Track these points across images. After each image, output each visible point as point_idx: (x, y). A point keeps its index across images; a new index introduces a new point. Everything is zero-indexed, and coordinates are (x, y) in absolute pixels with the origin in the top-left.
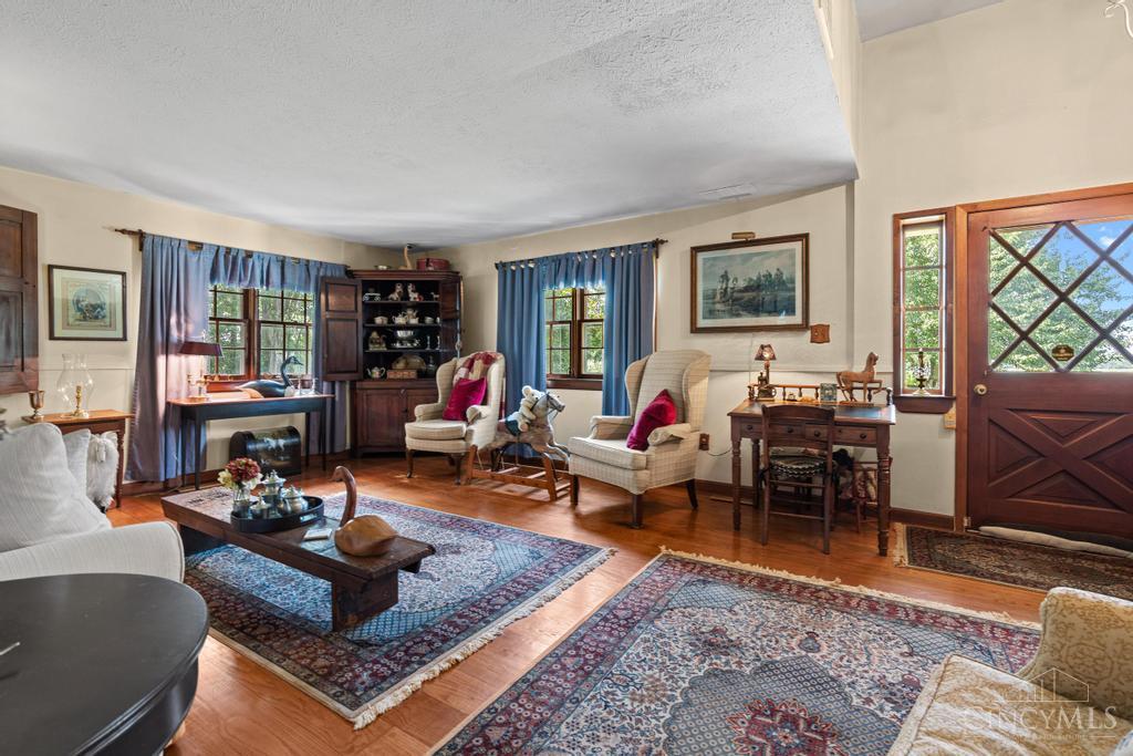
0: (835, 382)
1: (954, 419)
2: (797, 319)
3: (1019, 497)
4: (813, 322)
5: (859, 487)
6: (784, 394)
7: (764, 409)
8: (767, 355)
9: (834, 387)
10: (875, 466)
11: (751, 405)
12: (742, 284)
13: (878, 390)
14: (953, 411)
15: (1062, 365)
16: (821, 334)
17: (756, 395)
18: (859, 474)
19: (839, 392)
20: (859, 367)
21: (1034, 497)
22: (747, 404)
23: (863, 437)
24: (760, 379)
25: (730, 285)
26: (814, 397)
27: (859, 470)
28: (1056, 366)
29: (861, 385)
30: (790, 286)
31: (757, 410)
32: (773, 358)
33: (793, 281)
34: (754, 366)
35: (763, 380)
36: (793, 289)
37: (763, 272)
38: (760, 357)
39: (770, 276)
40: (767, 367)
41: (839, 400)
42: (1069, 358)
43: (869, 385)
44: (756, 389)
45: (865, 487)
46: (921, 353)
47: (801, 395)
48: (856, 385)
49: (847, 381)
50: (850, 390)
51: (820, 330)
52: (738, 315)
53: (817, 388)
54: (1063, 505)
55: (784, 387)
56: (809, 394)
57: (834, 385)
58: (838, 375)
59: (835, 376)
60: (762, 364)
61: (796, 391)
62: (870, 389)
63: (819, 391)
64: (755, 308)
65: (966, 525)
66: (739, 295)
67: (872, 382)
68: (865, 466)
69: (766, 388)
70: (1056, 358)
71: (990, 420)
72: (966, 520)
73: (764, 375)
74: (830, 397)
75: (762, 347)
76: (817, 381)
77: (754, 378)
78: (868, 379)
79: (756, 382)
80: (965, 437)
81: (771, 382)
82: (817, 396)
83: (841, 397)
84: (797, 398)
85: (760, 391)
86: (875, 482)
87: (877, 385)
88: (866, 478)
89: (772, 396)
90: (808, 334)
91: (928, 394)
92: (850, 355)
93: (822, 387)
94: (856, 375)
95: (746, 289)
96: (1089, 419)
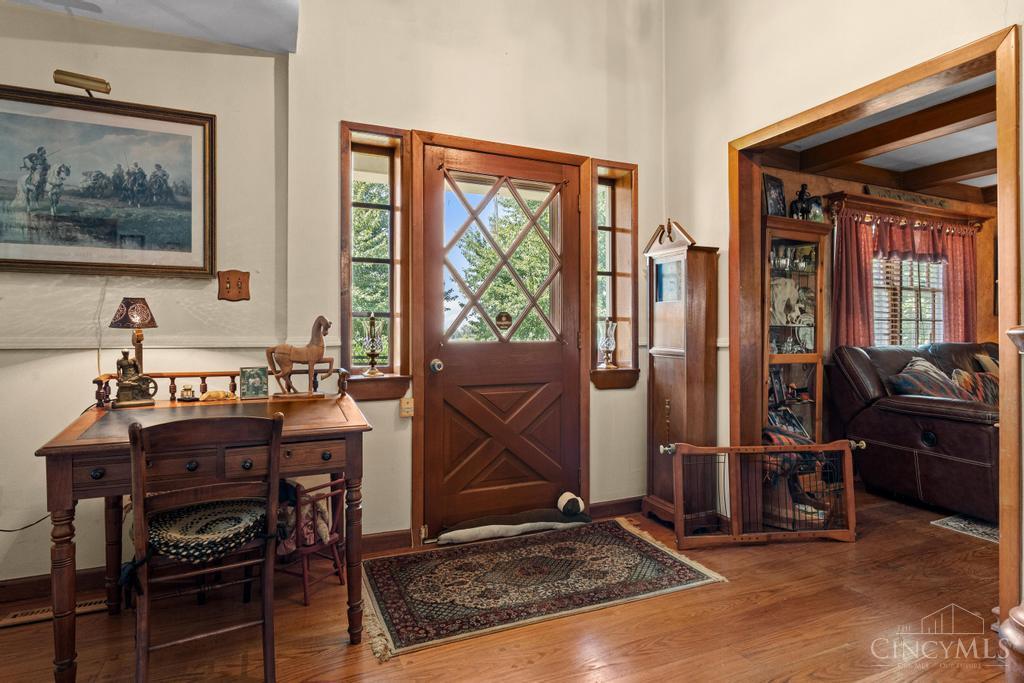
0: (265, 364)
1: (411, 405)
2: (195, 258)
3: (471, 488)
4: (222, 266)
5: (305, 529)
6: (173, 390)
7: (135, 432)
8: (136, 319)
9: (264, 372)
10: (327, 491)
11: (103, 420)
12: (78, 181)
13: (328, 372)
14: (409, 394)
15: (505, 334)
16: (235, 287)
17: (113, 396)
18: (306, 510)
19: (272, 379)
20: (300, 340)
21: (485, 484)
22: (93, 415)
23: (326, 457)
24: (120, 365)
25: (52, 177)
26: (228, 390)
27: (306, 503)
28: (498, 334)
29: (305, 367)
30: (181, 199)
31: (118, 434)
32: (152, 323)
33: (187, 193)
34: (106, 340)
35: (128, 366)
36: (188, 207)
37: (128, 166)
38: (122, 322)
39: (144, 176)
40: (138, 342)
41: (271, 393)
42: (509, 326)
43: (317, 367)
44: (113, 385)
45: (315, 528)
46: (372, 319)
47: (204, 389)
48: (296, 367)
49: (281, 361)
50: (287, 377)
51: (233, 280)
52: (71, 240)
53: (233, 377)
54: (506, 487)
55: (173, 378)
56: (219, 387)
57: (264, 370)
58: (270, 352)
59: (264, 354)
60: (127, 335)
61: (196, 383)
62: (316, 373)
63: (237, 380)
64: (108, 231)
65: (423, 536)
66: (74, 202)
67: (320, 361)
68: (312, 494)
69: (134, 382)
70: (499, 326)
71: (445, 401)
72: (423, 531)
73: (132, 356)
74: (257, 390)
75: (128, 303)
76: (234, 364)
77: (109, 363)
78: (313, 357)
79: (114, 371)
80: (421, 424)
81: (147, 369)
82: (233, 388)
83: (274, 387)
84: (198, 394)
85: (122, 388)
86: (329, 515)
87: (326, 366)
88: (316, 512)
89: (150, 396)
90: (214, 285)
91: (379, 375)
92: (282, 322)
93: (243, 373)
94: (297, 352)
95: (89, 193)
96: (522, 391)
